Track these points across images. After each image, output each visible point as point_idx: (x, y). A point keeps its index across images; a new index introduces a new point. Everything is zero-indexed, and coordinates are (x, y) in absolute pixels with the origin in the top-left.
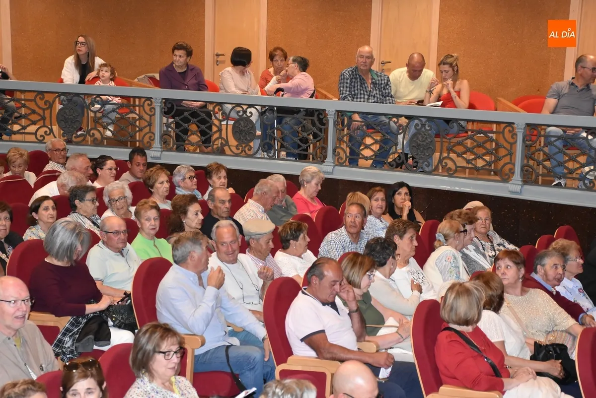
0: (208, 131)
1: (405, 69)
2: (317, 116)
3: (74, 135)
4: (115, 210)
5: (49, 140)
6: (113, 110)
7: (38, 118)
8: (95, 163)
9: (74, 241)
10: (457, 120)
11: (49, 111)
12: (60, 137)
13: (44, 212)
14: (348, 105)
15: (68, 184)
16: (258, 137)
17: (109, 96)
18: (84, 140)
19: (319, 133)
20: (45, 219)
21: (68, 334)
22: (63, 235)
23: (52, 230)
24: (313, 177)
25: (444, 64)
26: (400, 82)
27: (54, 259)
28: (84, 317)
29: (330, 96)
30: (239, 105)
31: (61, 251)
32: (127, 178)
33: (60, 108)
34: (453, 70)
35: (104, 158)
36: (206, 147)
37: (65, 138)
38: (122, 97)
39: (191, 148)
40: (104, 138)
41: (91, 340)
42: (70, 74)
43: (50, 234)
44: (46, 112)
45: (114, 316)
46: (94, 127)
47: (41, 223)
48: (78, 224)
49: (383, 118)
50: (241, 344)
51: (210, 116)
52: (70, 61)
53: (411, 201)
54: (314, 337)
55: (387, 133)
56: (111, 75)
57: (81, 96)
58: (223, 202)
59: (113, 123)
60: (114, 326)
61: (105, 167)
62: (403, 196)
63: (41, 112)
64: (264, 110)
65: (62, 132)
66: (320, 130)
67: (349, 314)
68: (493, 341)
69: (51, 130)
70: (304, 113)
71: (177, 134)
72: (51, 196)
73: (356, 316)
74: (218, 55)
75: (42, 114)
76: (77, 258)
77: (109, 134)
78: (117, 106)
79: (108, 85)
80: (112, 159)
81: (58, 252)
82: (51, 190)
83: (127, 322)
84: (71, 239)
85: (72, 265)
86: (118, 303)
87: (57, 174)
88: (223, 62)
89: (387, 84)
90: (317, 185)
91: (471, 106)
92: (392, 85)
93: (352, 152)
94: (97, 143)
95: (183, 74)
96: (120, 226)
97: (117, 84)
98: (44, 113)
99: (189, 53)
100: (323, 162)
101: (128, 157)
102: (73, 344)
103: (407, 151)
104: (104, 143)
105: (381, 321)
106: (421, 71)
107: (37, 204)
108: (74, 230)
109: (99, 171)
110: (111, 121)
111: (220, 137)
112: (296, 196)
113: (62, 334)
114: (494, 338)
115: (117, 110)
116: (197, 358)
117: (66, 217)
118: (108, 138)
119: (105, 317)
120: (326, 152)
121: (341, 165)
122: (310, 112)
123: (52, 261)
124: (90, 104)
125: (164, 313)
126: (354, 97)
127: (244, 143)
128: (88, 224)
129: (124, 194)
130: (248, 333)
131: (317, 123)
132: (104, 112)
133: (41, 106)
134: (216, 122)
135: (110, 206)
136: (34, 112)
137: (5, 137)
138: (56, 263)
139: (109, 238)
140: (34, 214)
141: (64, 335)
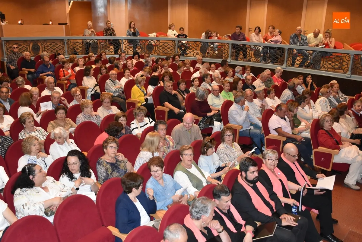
0: (246, 54)
1: (313, 34)
2: (282, 50)
3: (205, 55)
4: (216, 81)
5: (197, 56)
6: (217, 47)
7: (195, 49)
9: (204, 94)
10: (329, 52)
11: (198, 47)
12: (200, 56)
13: (195, 82)
14: (292, 46)
15: (202, 72)
16: (262, 56)
18: (207, 56)
19: (282, 56)
20: (196, 84)
24: (279, 71)
25: (327, 33)
26: (311, 38)
28: (206, 117)
29: (286, 43)
30: (256, 46)
31: (200, 96)
33: (201, 46)
34: (330, 35)
36: (245, 59)
38: (219, 43)
39: (240, 59)
41: (208, 124)
46: (211, 52)
47: (194, 85)
49: (304, 51)
50: (254, 129)
51: (246, 49)
53: (312, 80)
54: (278, 129)
55: (305, 56)
56: (216, 35)
57: (207, 43)
58: (249, 80)
60: (215, 120)
62: (309, 78)
64: (264, 47)
65: (201, 54)
66: (283, 54)
67: (290, 121)
68: (337, 132)
69: (198, 53)
70: (277, 49)
71: (236, 55)
72: (197, 77)
73: (291, 122)
74: (250, 28)
76: (205, 98)
85: (203, 101)
88: (252, 30)
89: (306, 39)
90: (280, 73)
91: (335, 47)
92: (308, 40)
93: (293, 62)
94: (212, 57)
95: (239, 35)
96: (217, 88)
99: (241, 29)
100: (283, 65)
102: (203, 125)
103: (311, 62)
104: (214, 57)
105: (300, 123)
106: (318, 35)
107: (194, 80)
108: (204, 91)
111: (249, 56)
112: (273, 77)
114: (338, 131)
116: (240, 132)
120: (284, 62)
121: (289, 66)
122: (279, 49)
124: (210, 45)
125: (231, 118)
126: (294, 43)
127: (257, 58)
129: (218, 76)
130: (256, 125)
131: (282, 52)
133: (195, 46)
134: (248, 51)
135: (214, 80)
136: (193, 48)
137: (185, 55)
138: (198, 100)
139: (214, 92)
140: (192, 83)
141: (201, 122)
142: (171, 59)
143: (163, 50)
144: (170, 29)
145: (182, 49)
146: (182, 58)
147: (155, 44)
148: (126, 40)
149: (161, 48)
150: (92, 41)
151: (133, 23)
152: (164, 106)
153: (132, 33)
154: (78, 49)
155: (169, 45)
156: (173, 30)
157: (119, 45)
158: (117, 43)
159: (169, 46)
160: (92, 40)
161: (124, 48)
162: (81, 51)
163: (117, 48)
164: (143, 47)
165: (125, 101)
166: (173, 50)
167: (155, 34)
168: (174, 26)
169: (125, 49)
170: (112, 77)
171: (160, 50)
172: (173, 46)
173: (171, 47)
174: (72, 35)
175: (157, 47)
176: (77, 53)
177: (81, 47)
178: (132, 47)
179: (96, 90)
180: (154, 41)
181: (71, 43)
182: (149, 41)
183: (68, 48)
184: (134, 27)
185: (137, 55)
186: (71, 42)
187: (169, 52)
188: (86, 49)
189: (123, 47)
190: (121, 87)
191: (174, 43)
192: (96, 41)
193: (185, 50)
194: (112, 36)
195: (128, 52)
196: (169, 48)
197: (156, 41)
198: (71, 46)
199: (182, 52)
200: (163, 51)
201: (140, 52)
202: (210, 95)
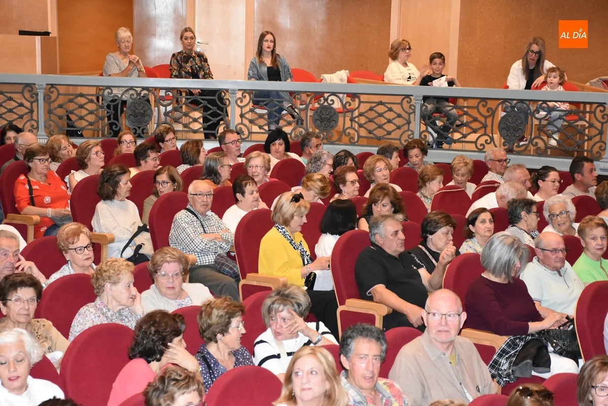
3: (516, 144)
4: (556, 226)
5: (489, 148)
6: (560, 118)
7: (479, 126)
8: (536, 174)
9: (512, 257)
11: (491, 118)
12: (500, 147)
13: (481, 225)
15: (508, 196)
17: (556, 101)
18: (526, 149)
20: (482, 232)
21: (504, 356)
22: (501, 249)
23: (489, 244)
27: (491, 275)
31: (498, 266)
32: (571, 192)
33: (502, 116)
35: (547, 169)
37: (506, 147)
38: (570, 103)
40: (547, 147)
41: (529, 365)
42: (516, 80)
43: (488, 248)
44: (488, 120)
45: (555, 341)
46: (537, 135)
47: (477, 236)
48: (516, 239)
52: (517, 67)
56: (560, 79)
57: (526, 102)
59: (559, 131)
60: (555, 352)
61: (547, 179)
63: (483, 120)
65: (503, 141)
69: (492, 139)
72: (488, 208)
75: (484, 122)
76: (515, 276)
77: (553, 143)
78: (565, 113)
79: (556, 90)
80: (556, 170)
81: (495, 268)
82: (490, 201)
83: (570, 349)
84: (509, 254)
85: (509, 282)
86: (559, 327)
87: (496, 185)
94: (540, 153)
96: (558, 244)
97: (566, 89)
98: (486, 121)
101: (569, 168)
102: (510, 367)
104: (548, 153)
107: (475, 216)
108: (512, 244)
109: (540, 183)
110: (557, 129)
113: (498, 355)
115: (564, 117)
117: (504, 230)
118: (552, 148)
119: (544, 341)
123: (489, 276)
124: (534, 111)
128: (527, 240)
129: (566, 208)
132: (550, 119)
133: (483, 114)
135: (550, 221)
136: (475, 120)
137: (445, 146)
138: (493, 278)
139: (546, 256)
140: (471, 226)
141: (500, 356)
142: (395, 154)
143: (372, 126)
144: (395, 58)
145: (435, 124)
146: (435, 156)
147: (344, 106)
148: (245, 91)
149: (363, 120)
150: (131, 92)
151: (269, 37)
152: (371, 299)
153: (265, 69)
154: (81, 118)
155: (390, 110)
156: (405, 65)
157: (221, 109)
158: (212, 102)
159: (390, 115)
160: (131, 88)
161: (238, 120)
162: (91, 124)
163: (215, 120)
164: (303, 116)
165: (238, 281)
166: (406, 127)
167: (343, 74)
168: (409, 49)
169: (242, 123)
170: (194, 203)
171: (361, 126)
172: (404, 115)
173: (399, 116)
174: (63, 71)
175: (348, 119)
176: (77, 131)
177: (91, 112)
178: (266, 117)
179: (139, 247)
180: (341, 96)
181: (61, 97)
182: (322, 99)
183: (50, 112)
184: (273, 52)
185: (281, 141)
186: (59, 94)
187: (389, 133)
188: (109, 118)
189: (234, 115)
190: (225, 235)
191: (408, 105)
192: (145, 92)
193: (446, 128)
194: (199, 78)
195: (250, 133)
196: (389, 121)
197: (346, 99)
198: (60, 106)
199: (435, 135)
200: (370, 132)
201: (291, 134)
202: (530, 264)
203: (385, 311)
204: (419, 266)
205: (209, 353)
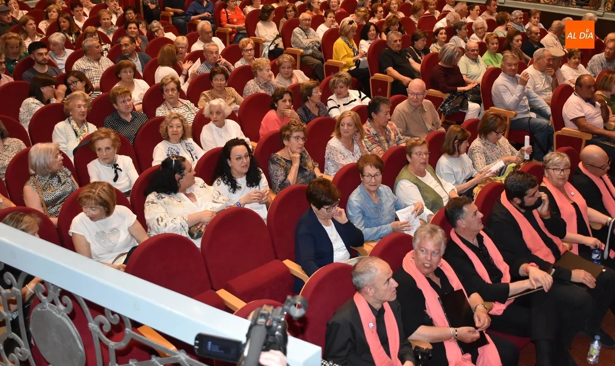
4: (478, 34)
13: (440, 35)
20: (441, 40)
21: (447, 103)
23: (443, 49)
27: (442, 63)
28: (456, 94)
31: (447, 59)
32: (485, 16)
35: (474, 4)
43: (442, 51)
45: (471, 95)
47: (439, 41)
50: (537, 117)
54: (578, 120)
58: (535, 34)
60: (470, 101)
61: (474, 9)
73: (604, 109)
81: (445, 60)
83: (477, 99)
85: (451, 67)
96: (476, 47)
102: (449, 108)
107: (437, 31)
108: (454, 50)
109: (471, 11)
116: (512, 122)
120: (600, 4)
121: (609, 12)
125: (495, 97)
129: (483, 25)
135: (475, 32)
138: (444, 65)
139: (469, 53)
140: (436, 36)
141: (445, 102)
152: (386, 73)
165: (323, 63)
170: (303, 24)
179: (277, 45)
190: (317, 39)
202: (463, 57)
203: (392, 80)
204: (409, 57)
205: (306, 107)
